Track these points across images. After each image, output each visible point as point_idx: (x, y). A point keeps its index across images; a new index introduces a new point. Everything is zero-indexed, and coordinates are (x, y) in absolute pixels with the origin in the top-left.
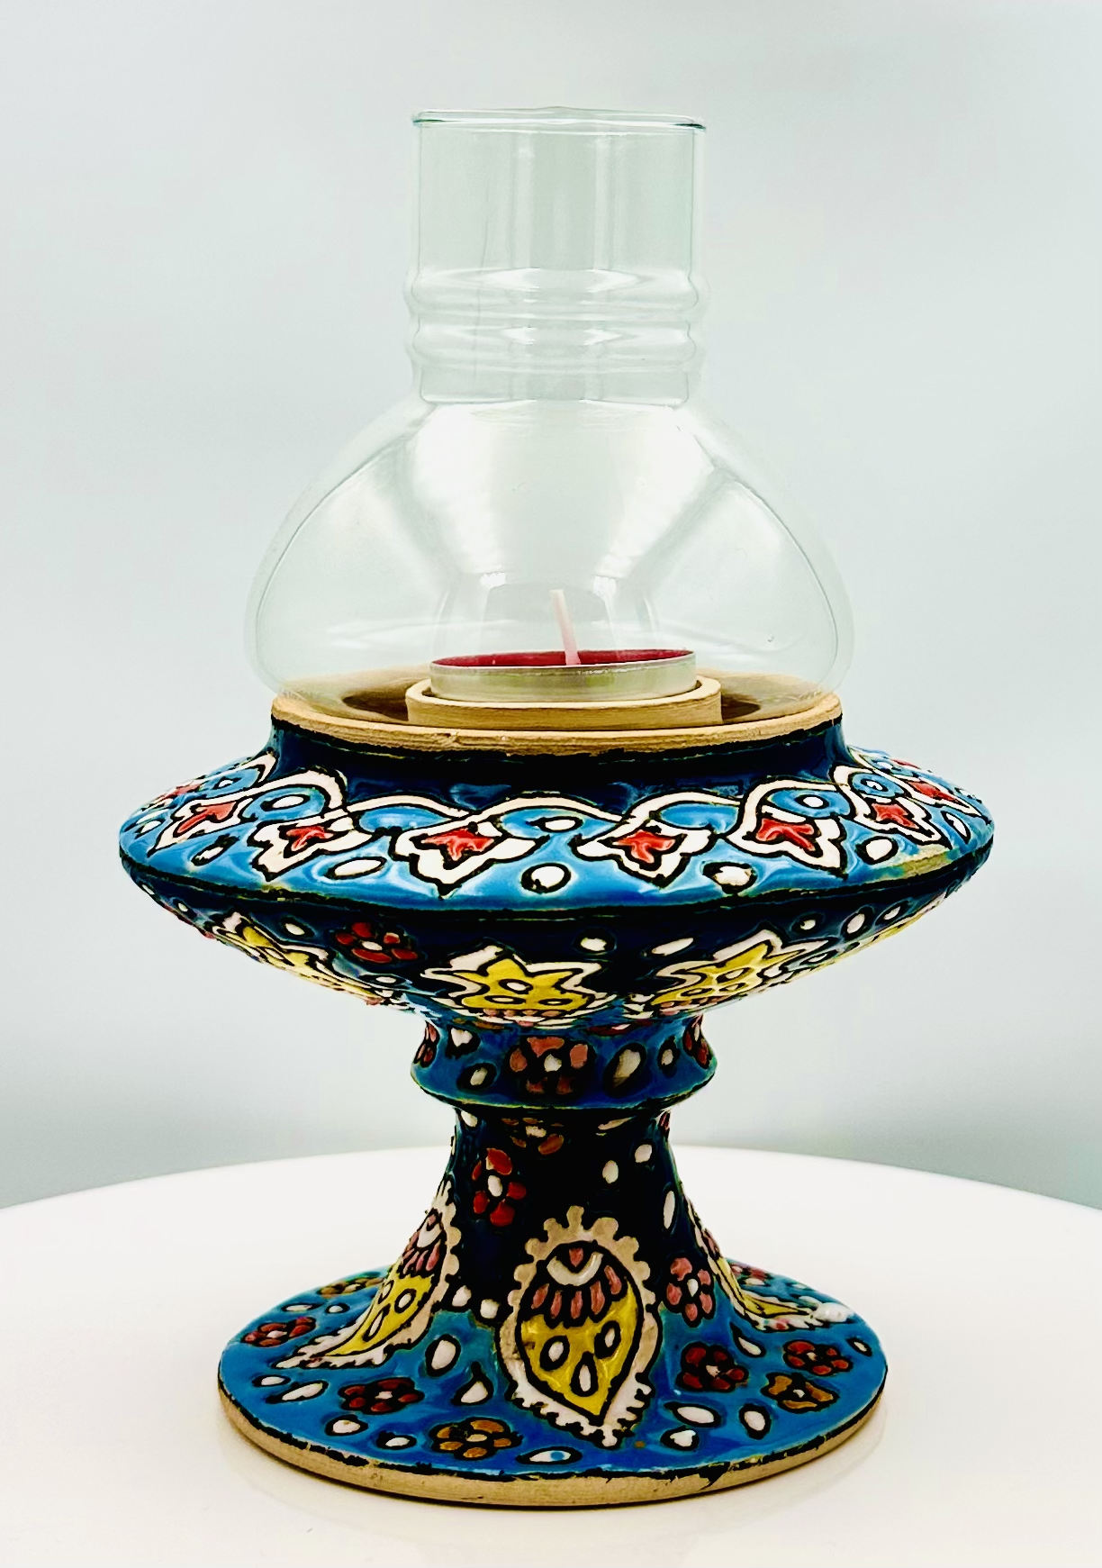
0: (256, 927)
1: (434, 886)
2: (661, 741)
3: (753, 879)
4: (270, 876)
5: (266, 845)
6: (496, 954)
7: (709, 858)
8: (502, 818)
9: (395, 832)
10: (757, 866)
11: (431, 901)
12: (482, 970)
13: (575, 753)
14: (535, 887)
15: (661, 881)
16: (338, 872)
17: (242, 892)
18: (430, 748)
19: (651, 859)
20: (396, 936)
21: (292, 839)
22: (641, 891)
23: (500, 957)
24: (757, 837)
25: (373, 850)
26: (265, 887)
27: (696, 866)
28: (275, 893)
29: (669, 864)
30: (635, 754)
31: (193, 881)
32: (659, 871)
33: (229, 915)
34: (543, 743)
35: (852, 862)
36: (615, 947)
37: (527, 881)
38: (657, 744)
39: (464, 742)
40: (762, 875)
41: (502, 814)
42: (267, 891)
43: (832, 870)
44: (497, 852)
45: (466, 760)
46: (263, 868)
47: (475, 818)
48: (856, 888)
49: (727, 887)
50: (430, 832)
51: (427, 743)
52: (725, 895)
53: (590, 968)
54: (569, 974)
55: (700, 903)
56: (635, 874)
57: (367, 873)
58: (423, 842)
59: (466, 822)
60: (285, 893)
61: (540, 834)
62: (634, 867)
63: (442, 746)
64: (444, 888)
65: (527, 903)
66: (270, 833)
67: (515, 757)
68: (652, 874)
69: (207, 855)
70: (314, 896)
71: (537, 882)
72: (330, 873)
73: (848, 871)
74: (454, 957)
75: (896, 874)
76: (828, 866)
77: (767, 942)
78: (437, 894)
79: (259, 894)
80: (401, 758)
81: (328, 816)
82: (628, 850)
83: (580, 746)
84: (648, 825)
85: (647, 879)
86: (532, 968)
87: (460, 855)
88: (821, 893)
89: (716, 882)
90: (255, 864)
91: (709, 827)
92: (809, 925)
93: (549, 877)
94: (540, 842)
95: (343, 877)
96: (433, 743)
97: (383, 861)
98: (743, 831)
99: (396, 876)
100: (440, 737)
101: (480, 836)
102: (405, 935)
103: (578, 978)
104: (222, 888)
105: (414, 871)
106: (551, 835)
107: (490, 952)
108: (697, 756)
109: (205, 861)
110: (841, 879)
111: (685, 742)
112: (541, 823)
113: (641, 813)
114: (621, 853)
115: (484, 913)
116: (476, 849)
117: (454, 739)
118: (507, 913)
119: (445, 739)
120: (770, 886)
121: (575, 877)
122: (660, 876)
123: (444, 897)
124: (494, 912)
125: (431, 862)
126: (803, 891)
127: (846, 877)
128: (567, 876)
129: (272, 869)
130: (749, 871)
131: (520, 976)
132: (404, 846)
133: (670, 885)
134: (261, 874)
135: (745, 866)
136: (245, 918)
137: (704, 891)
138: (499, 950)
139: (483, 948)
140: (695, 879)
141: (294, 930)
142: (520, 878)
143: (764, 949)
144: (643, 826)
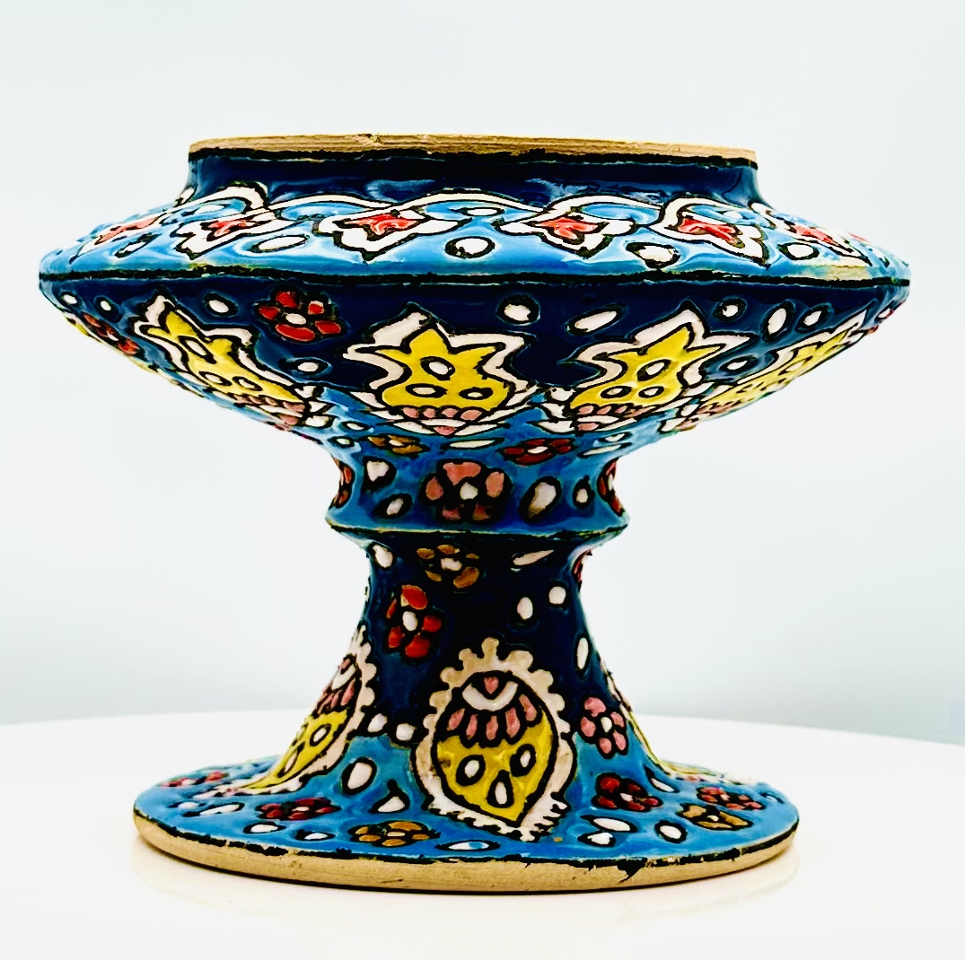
0: (179, 312)
1: (359, 254)
2: (581, 144)
3: (676, 258)
4: (192, 256)
5: (190, 235)
6: (421, 322)
7: (631, 239)
8: (423, 208)
9: (318, 218)
10: (679, 247)
11: (356, 267)
12: (405, 347)
13: (497, 151)
14: (459, 253)
15: (585, 253)
16: (262, 247)
17: (165, 273)
18: (351, 148)
19: (574, 237)
20: (321, 304)
21: (214, 230)
22: (565, 260)
23: (425, 326)
24: (679, 229)
25: (298, 230)
26: (189, 266)
27: (619, 244)
28: (199, 270)
29: (591, 241)
30: (555, 156)
31: (116, 273)
32: (583, 245)
33: (152, 301)
34: (463, 141)
35: (774, 255)
36: (539, 317)
37: (451, 249)
38: (577, 147)
39: (385, 141)
40: (685, 257)
41: (424, 205)
42: (191, 270)
43: (756, 260)
44: (421, 229)
45: (387, 159)
46: (187, 251)
47: (398, 208)
48: (778, 280)
49: (650, 263)
50: (352, 217)
51: (347, 143)
52: (649, 269)
53: (514, 343)
54: (492, 349)
55: (623, 275)
56: (560, 247)
57: (290, 247)
58: (346, 223)
59: (389, 210)
60: (210, 269)
61: (462, 217)
62: (559, 241)
63: (364, 145)
64: (368, 255)
65: (452, 267)
66: (195, 227)
67: (436, 155)
68: (577, 247)
69: (130, 248)
70: (237, 270)
71: (462, 250)
72: (255, 248)
73: (769, 261)
74: (377, 328)
75: (818, 274)
76: (751, 255)
77: (689, 326)
78: (362, 260)
79: (184, 273)
80: (322, 161)
81: (249, 214)
82: (551, 230)
83: (501, 145)
84: (570, 215)
85: (572, 251)
86: (457, 341)
87: (383, 231)
88: (745, 278)
89: (640, 256)
90: (179, 248)
91: (630, 219)
92: (731, 311)
93: (473, 246)
94: (461, 224)
95: (267, 251)
96: (354, 143)
97: (306, 238)
98: (666, 222)
99: (319, 249)
100: (361, 138)
101: (401, 218)
102: (330, 302)
103: (499, 358)
104: (146, 274)
105: (338, 243)
106: (473, 218)
107: (413, 321)
108: (618, 162)
109: (128, 253)
110: (762, 268)
111: (605, 147)
112: (464, 211)
113: (562, 208)
114: (545, 232)
115: (408, 278)
116: (397, 227)
117: (375, 138)
118: (431, 277)
119: (367, 139)
120: (694, 265)
121: (498, 247)
122: (584, 249)
123: (369, 263)
124: (419, 276)
125: (355, 237)
126: (725, 274)
127: (768, 266)
128: (491, 246)
129: (195, 250)
130: (672, 251)
131: (442, 352)
132: (327, 226)
133: (593, 257)
134: (185, 255)
135: (668, 247)
136: (168, 300)
137: (627, 265)
138: (423, 318)
139: (406, 316)
140: (617, 254)
141: (218, 307)
142: (444, 247)
143: (685, 333)
144: (566, 215)
